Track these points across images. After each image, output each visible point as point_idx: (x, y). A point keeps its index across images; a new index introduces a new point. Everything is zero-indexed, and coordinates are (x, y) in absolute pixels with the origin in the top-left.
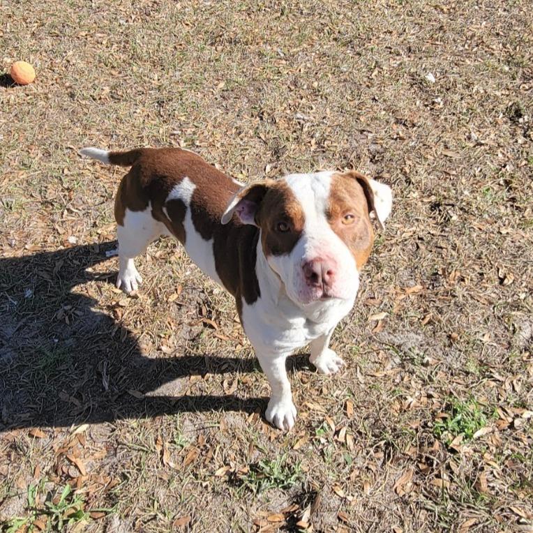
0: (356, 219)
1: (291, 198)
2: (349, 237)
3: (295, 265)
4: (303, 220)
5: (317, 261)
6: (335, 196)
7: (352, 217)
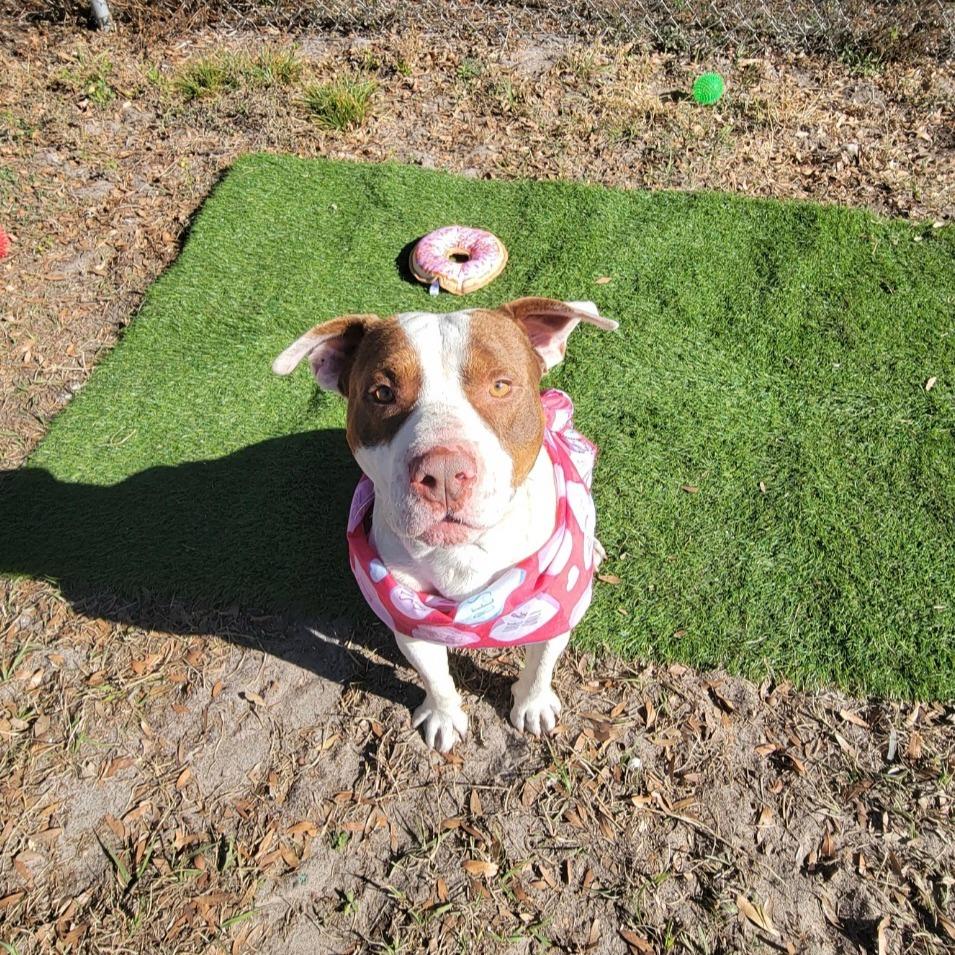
0: (515, 388)
1: (402, 344)
2: (502, 417)
3: (395, 460)
4: (418, 381)
5: (438, 453)
6: (477, 344)
7: (508, 383)
